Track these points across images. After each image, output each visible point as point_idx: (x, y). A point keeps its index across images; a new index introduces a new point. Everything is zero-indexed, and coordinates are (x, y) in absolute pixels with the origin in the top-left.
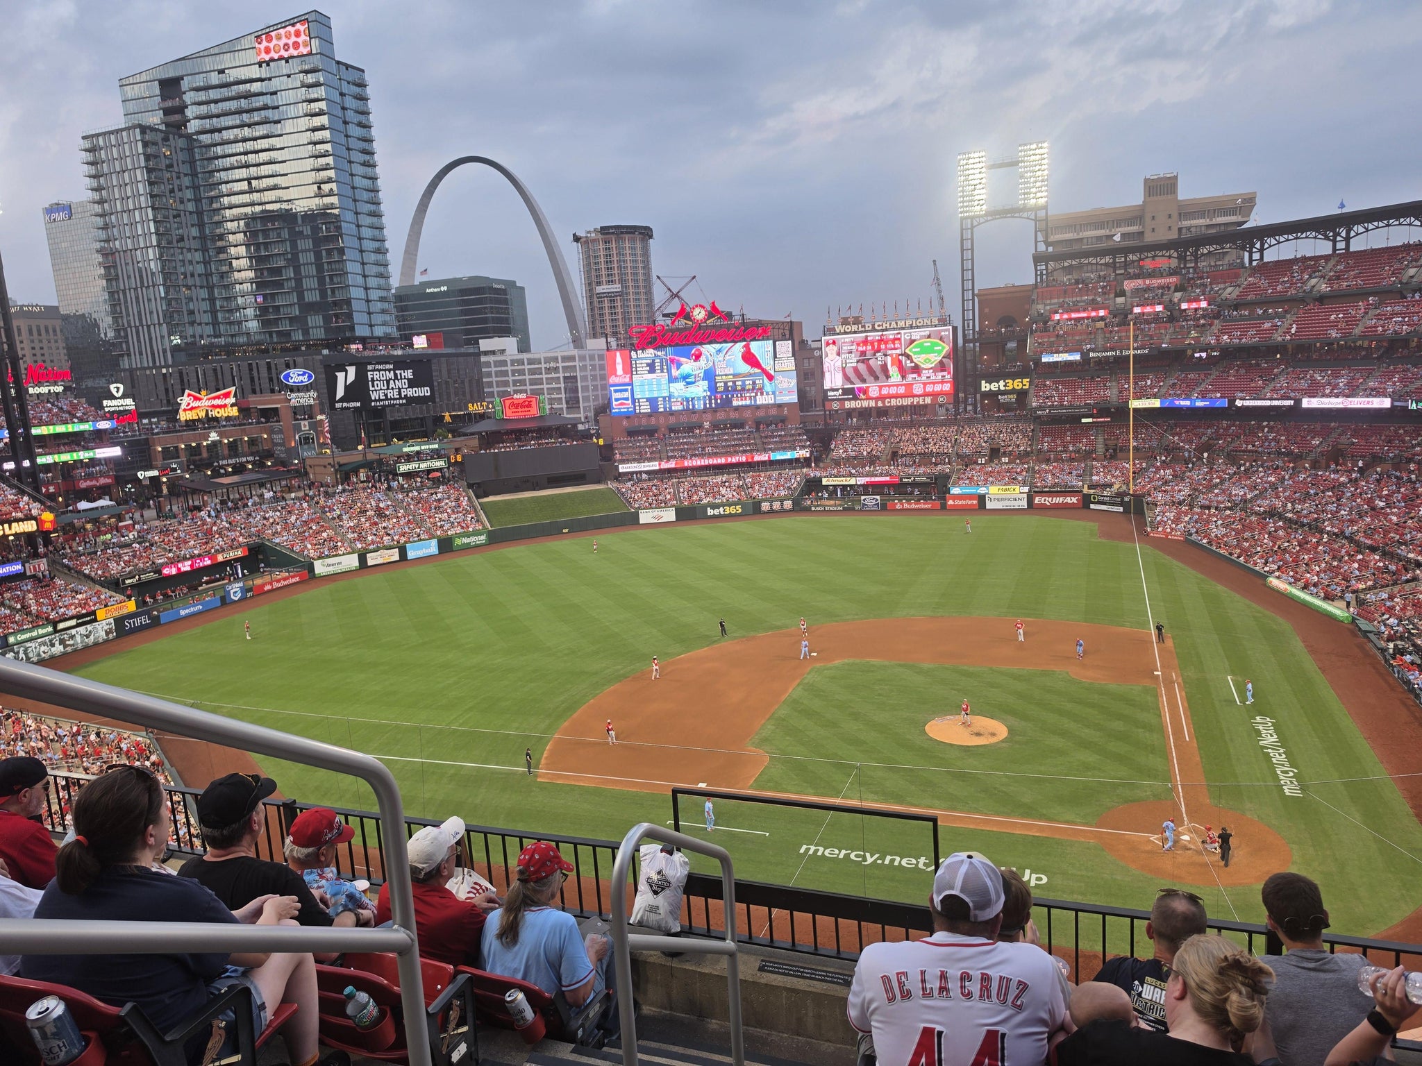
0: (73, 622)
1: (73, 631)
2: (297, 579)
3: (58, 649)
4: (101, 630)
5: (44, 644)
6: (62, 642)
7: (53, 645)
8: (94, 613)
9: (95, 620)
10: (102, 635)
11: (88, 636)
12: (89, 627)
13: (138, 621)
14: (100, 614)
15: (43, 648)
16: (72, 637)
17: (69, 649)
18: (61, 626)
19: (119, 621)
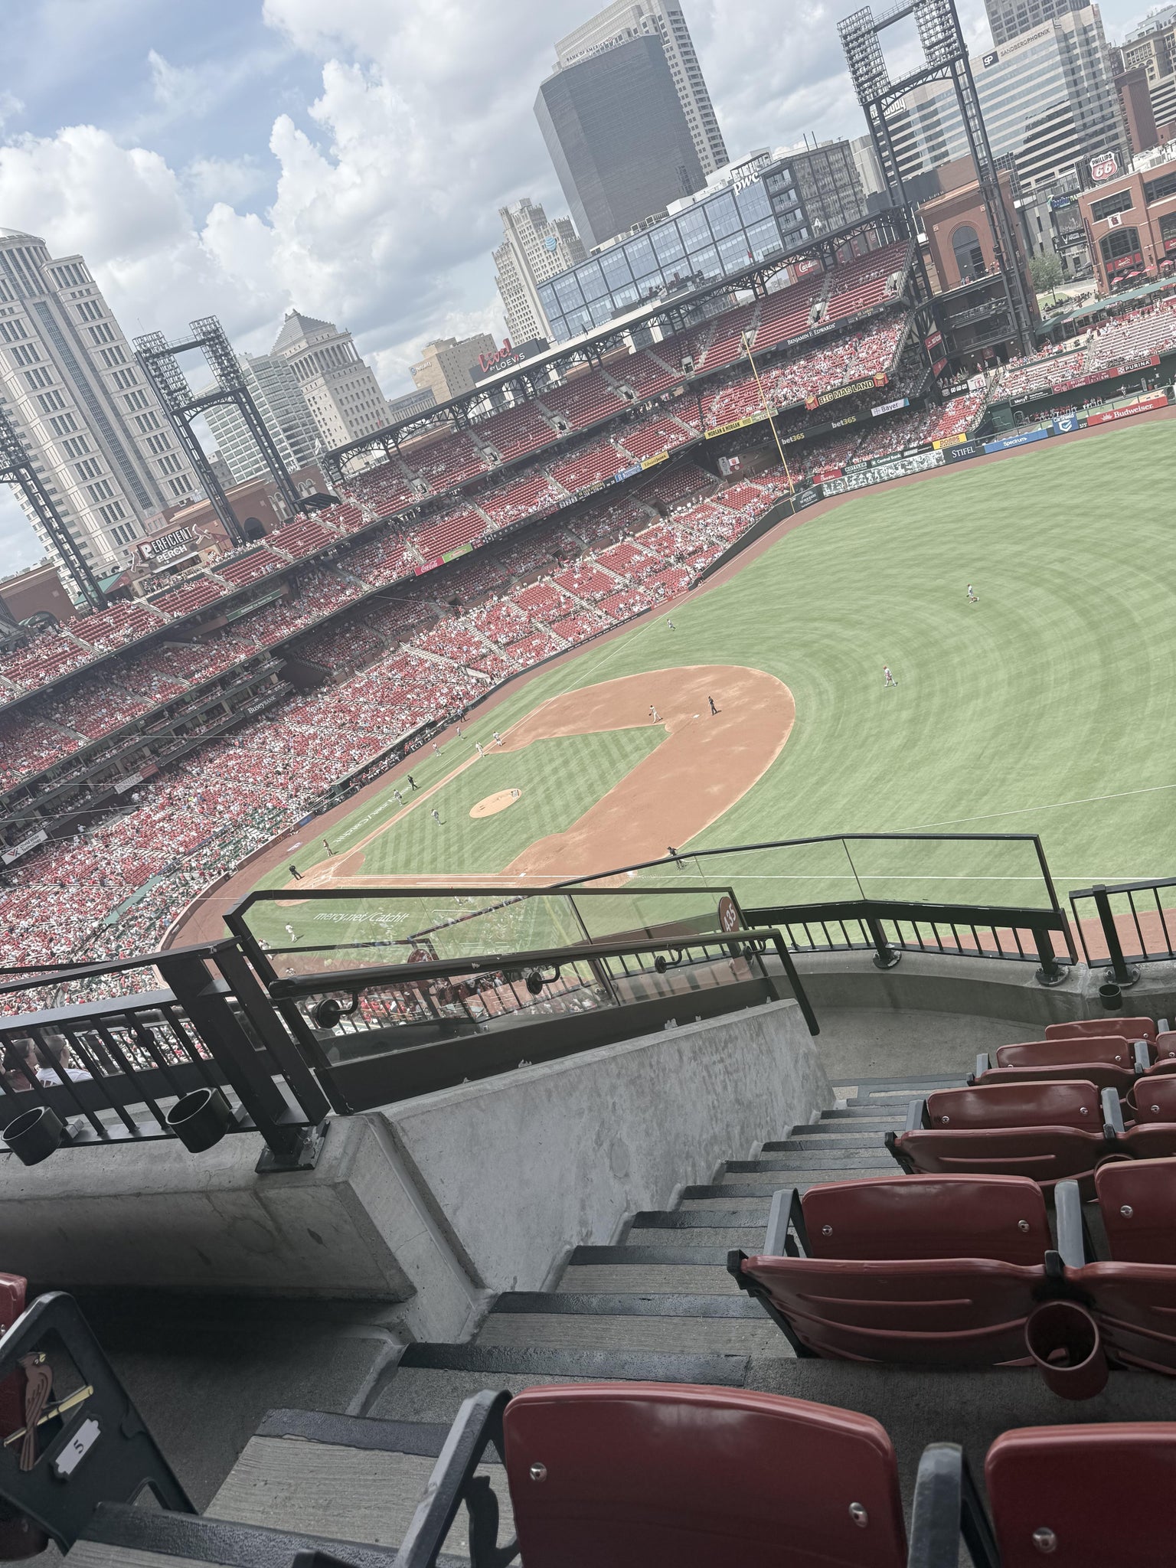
0: (916, 451)
1: (911, 459)
2: (1150, 406)
3: (901, 472)
4: (932, 458)
5: (891, 468)
6: (903, 466)
7: (897, 469)
8: (931, 444)
9: (932, 449)
10: (934, 463)
11: (922, 463)
12: (923, 456)
13: (963, 452)
14: (936, 445)
15: (890, 471)
16: (910, 463)
17: (909, 472)
18: (906, 454)
19: (947, 452)
